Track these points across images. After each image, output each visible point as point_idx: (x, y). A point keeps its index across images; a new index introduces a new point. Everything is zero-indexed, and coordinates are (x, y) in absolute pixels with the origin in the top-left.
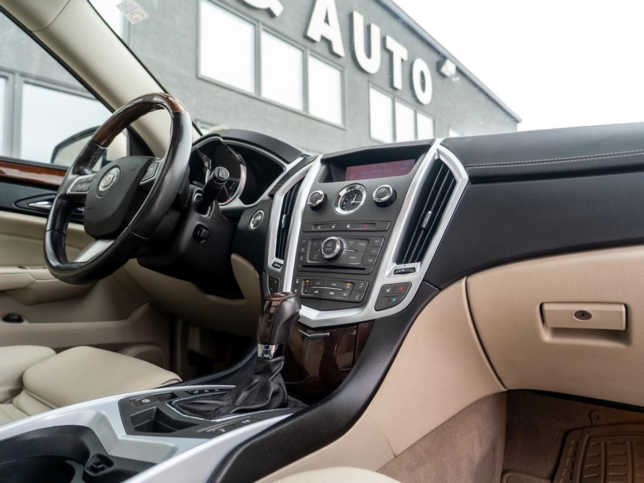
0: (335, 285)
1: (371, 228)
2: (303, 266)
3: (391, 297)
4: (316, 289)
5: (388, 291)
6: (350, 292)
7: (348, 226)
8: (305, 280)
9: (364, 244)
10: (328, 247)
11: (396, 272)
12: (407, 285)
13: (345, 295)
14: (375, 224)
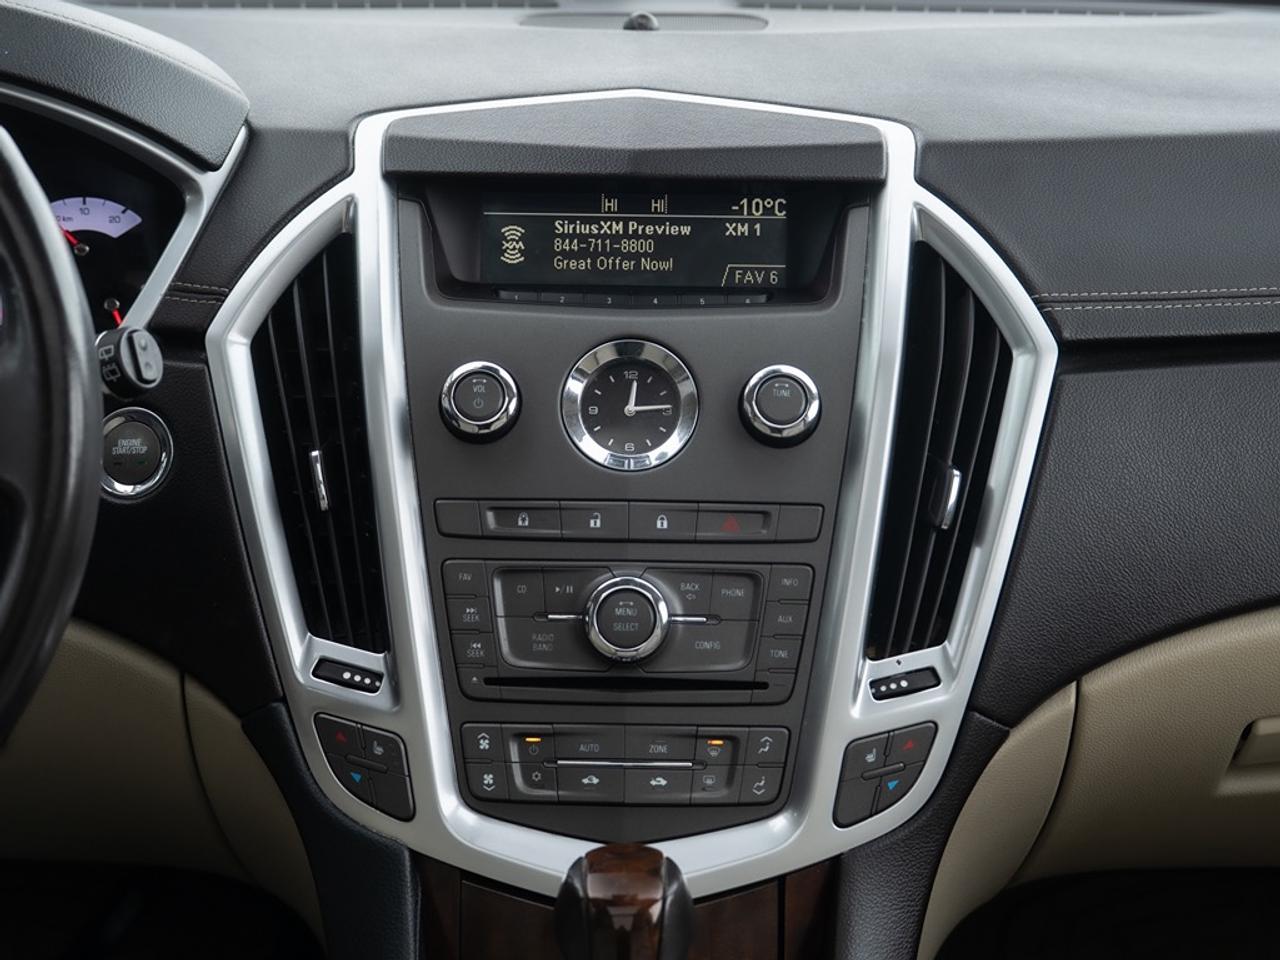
0: (662, 749)
1: (755, 529)
2: (489, 681)
3: (881, 776)
4: (590, 770)
5: (870, 758)
6: (725, 769)
7: (662, 524)
8: (520, 736)
9: (739, 593)
10: (621, 619)
11: (882, 690)
12: (927, 732)
13: (709, 782)
14: (765, 514)
